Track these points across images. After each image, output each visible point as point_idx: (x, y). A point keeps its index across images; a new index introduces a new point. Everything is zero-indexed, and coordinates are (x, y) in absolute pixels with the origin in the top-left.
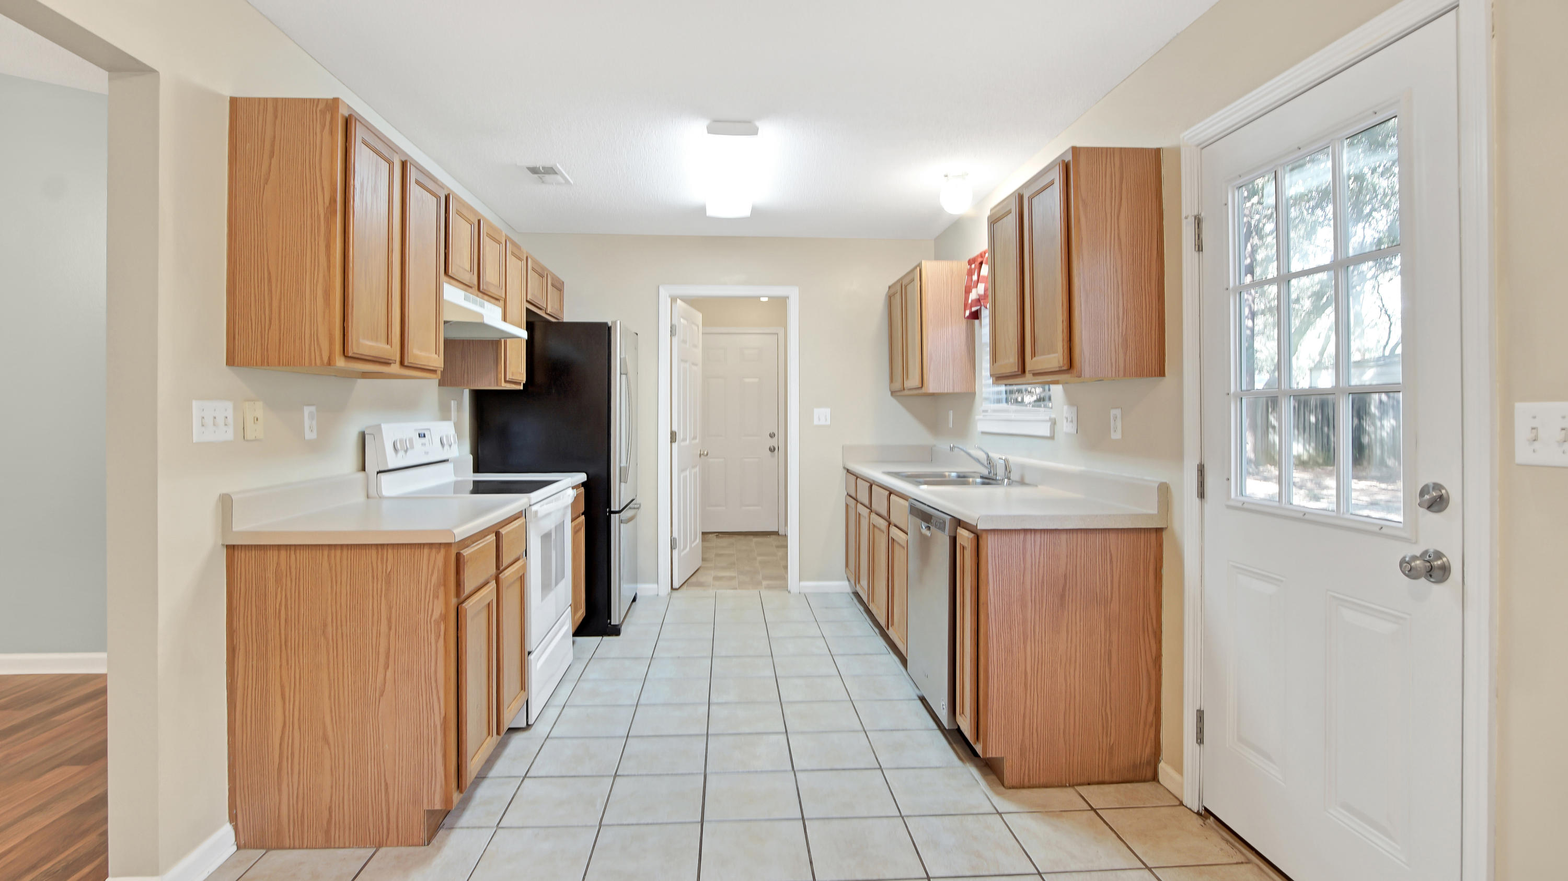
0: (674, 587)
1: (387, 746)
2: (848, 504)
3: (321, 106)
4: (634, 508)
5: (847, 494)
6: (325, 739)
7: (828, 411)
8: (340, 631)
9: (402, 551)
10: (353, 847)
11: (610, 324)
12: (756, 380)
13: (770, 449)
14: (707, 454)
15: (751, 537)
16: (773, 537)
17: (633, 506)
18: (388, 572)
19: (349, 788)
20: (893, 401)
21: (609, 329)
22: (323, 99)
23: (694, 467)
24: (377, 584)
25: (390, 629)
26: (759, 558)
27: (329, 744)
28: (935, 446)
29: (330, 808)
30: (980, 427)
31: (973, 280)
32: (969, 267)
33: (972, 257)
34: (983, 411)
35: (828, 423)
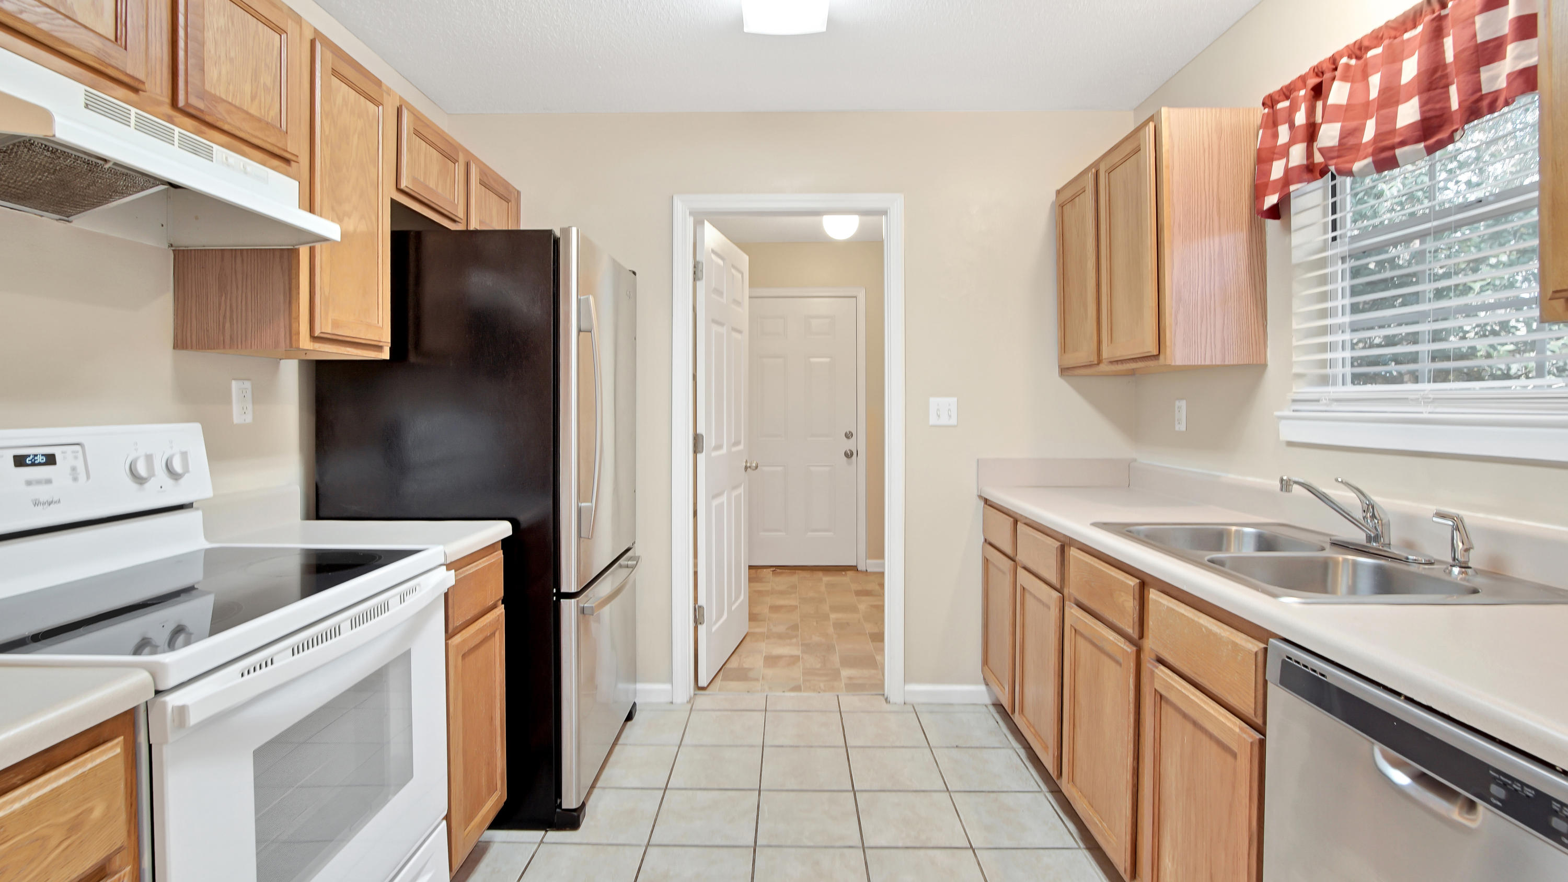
0: (699, 685)
2: (988, 558)
4: (627, 566)
5: (986, 540)
7: (955, 402)
11: (558, 233)
12: (827, 360)
13: (846, 455)
14: (757, 467)
15: (820, 574)
16: (850, 573)
17: (626, 563)
20: (1063, 385)
21: (556, 242)
23: (735, 487)
26: (833, 616)
28: (1135, 460)
30: (1289, 432)
31: (1284, 134)
32: (1266, 110)
33: (1278, 88)
34: (1294, 401)
35: (953, 421)
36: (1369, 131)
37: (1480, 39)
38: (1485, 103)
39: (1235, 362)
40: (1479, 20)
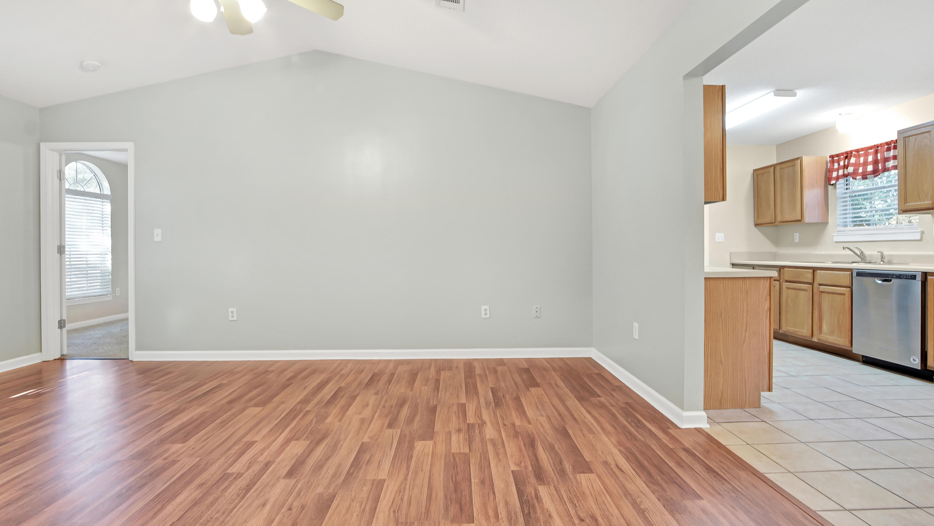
1: (746, 365)
3: (717, 88)
6: (721, 362)
7: (723, 234)
8: (727, 315)
9: (752, 280)
10: (731, 409)
18: (747, 290)
19: (730, 383)
20: (755, 229)
22: (718, 86)
24: (743, 294)
25: (747, 314)
27: (722, 364)
28: (778, 252)
29: (722, 392)
30: (836, 239)
31: (836, 166)
32: (831, 159)
33: (835, 154)
34: (838, 231)
35: (723, 241)
36: (861, 170)
37: (885, 157)
38: (887, 169)
39: (817, 222)
40: (885, 153)
